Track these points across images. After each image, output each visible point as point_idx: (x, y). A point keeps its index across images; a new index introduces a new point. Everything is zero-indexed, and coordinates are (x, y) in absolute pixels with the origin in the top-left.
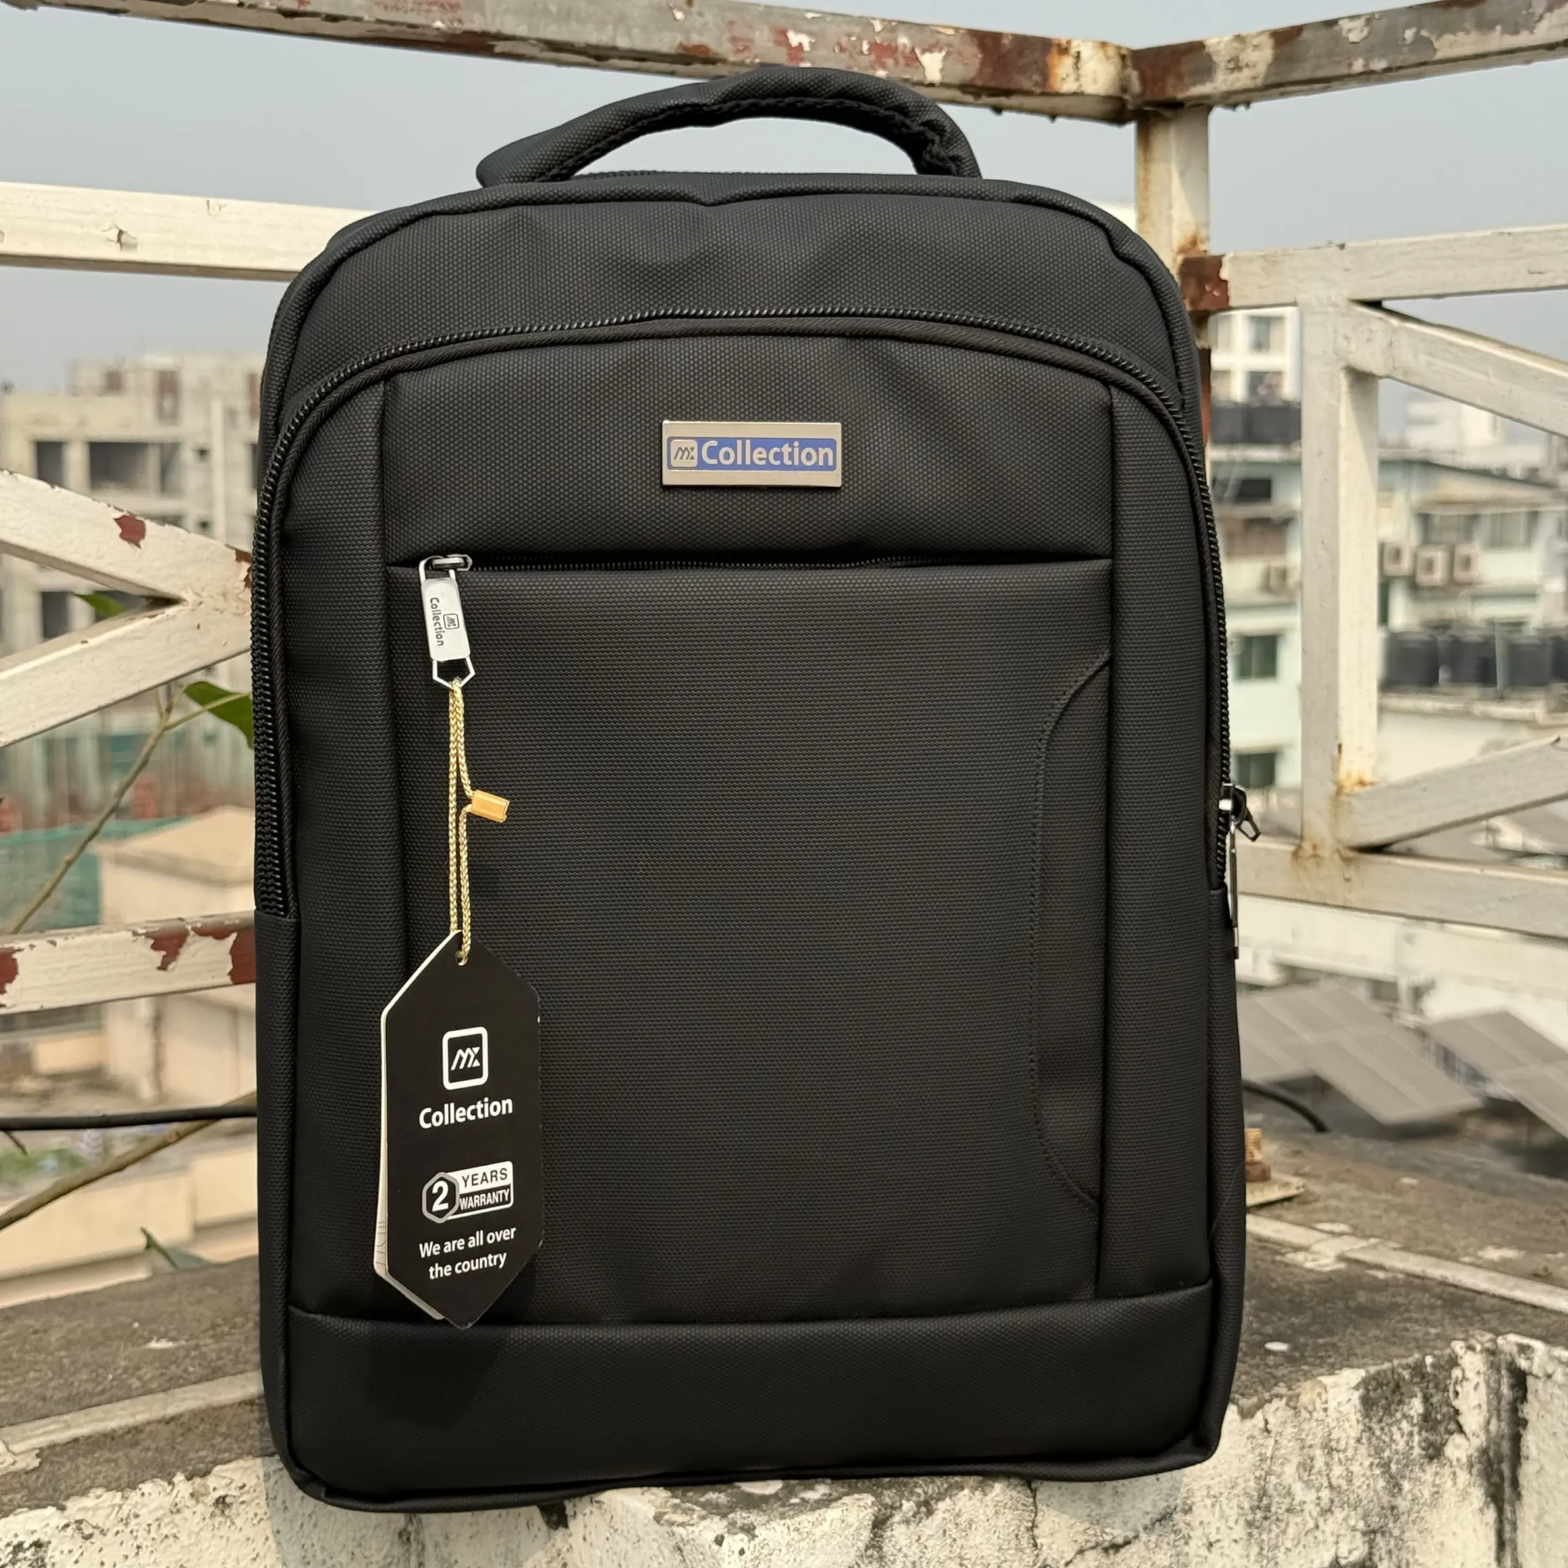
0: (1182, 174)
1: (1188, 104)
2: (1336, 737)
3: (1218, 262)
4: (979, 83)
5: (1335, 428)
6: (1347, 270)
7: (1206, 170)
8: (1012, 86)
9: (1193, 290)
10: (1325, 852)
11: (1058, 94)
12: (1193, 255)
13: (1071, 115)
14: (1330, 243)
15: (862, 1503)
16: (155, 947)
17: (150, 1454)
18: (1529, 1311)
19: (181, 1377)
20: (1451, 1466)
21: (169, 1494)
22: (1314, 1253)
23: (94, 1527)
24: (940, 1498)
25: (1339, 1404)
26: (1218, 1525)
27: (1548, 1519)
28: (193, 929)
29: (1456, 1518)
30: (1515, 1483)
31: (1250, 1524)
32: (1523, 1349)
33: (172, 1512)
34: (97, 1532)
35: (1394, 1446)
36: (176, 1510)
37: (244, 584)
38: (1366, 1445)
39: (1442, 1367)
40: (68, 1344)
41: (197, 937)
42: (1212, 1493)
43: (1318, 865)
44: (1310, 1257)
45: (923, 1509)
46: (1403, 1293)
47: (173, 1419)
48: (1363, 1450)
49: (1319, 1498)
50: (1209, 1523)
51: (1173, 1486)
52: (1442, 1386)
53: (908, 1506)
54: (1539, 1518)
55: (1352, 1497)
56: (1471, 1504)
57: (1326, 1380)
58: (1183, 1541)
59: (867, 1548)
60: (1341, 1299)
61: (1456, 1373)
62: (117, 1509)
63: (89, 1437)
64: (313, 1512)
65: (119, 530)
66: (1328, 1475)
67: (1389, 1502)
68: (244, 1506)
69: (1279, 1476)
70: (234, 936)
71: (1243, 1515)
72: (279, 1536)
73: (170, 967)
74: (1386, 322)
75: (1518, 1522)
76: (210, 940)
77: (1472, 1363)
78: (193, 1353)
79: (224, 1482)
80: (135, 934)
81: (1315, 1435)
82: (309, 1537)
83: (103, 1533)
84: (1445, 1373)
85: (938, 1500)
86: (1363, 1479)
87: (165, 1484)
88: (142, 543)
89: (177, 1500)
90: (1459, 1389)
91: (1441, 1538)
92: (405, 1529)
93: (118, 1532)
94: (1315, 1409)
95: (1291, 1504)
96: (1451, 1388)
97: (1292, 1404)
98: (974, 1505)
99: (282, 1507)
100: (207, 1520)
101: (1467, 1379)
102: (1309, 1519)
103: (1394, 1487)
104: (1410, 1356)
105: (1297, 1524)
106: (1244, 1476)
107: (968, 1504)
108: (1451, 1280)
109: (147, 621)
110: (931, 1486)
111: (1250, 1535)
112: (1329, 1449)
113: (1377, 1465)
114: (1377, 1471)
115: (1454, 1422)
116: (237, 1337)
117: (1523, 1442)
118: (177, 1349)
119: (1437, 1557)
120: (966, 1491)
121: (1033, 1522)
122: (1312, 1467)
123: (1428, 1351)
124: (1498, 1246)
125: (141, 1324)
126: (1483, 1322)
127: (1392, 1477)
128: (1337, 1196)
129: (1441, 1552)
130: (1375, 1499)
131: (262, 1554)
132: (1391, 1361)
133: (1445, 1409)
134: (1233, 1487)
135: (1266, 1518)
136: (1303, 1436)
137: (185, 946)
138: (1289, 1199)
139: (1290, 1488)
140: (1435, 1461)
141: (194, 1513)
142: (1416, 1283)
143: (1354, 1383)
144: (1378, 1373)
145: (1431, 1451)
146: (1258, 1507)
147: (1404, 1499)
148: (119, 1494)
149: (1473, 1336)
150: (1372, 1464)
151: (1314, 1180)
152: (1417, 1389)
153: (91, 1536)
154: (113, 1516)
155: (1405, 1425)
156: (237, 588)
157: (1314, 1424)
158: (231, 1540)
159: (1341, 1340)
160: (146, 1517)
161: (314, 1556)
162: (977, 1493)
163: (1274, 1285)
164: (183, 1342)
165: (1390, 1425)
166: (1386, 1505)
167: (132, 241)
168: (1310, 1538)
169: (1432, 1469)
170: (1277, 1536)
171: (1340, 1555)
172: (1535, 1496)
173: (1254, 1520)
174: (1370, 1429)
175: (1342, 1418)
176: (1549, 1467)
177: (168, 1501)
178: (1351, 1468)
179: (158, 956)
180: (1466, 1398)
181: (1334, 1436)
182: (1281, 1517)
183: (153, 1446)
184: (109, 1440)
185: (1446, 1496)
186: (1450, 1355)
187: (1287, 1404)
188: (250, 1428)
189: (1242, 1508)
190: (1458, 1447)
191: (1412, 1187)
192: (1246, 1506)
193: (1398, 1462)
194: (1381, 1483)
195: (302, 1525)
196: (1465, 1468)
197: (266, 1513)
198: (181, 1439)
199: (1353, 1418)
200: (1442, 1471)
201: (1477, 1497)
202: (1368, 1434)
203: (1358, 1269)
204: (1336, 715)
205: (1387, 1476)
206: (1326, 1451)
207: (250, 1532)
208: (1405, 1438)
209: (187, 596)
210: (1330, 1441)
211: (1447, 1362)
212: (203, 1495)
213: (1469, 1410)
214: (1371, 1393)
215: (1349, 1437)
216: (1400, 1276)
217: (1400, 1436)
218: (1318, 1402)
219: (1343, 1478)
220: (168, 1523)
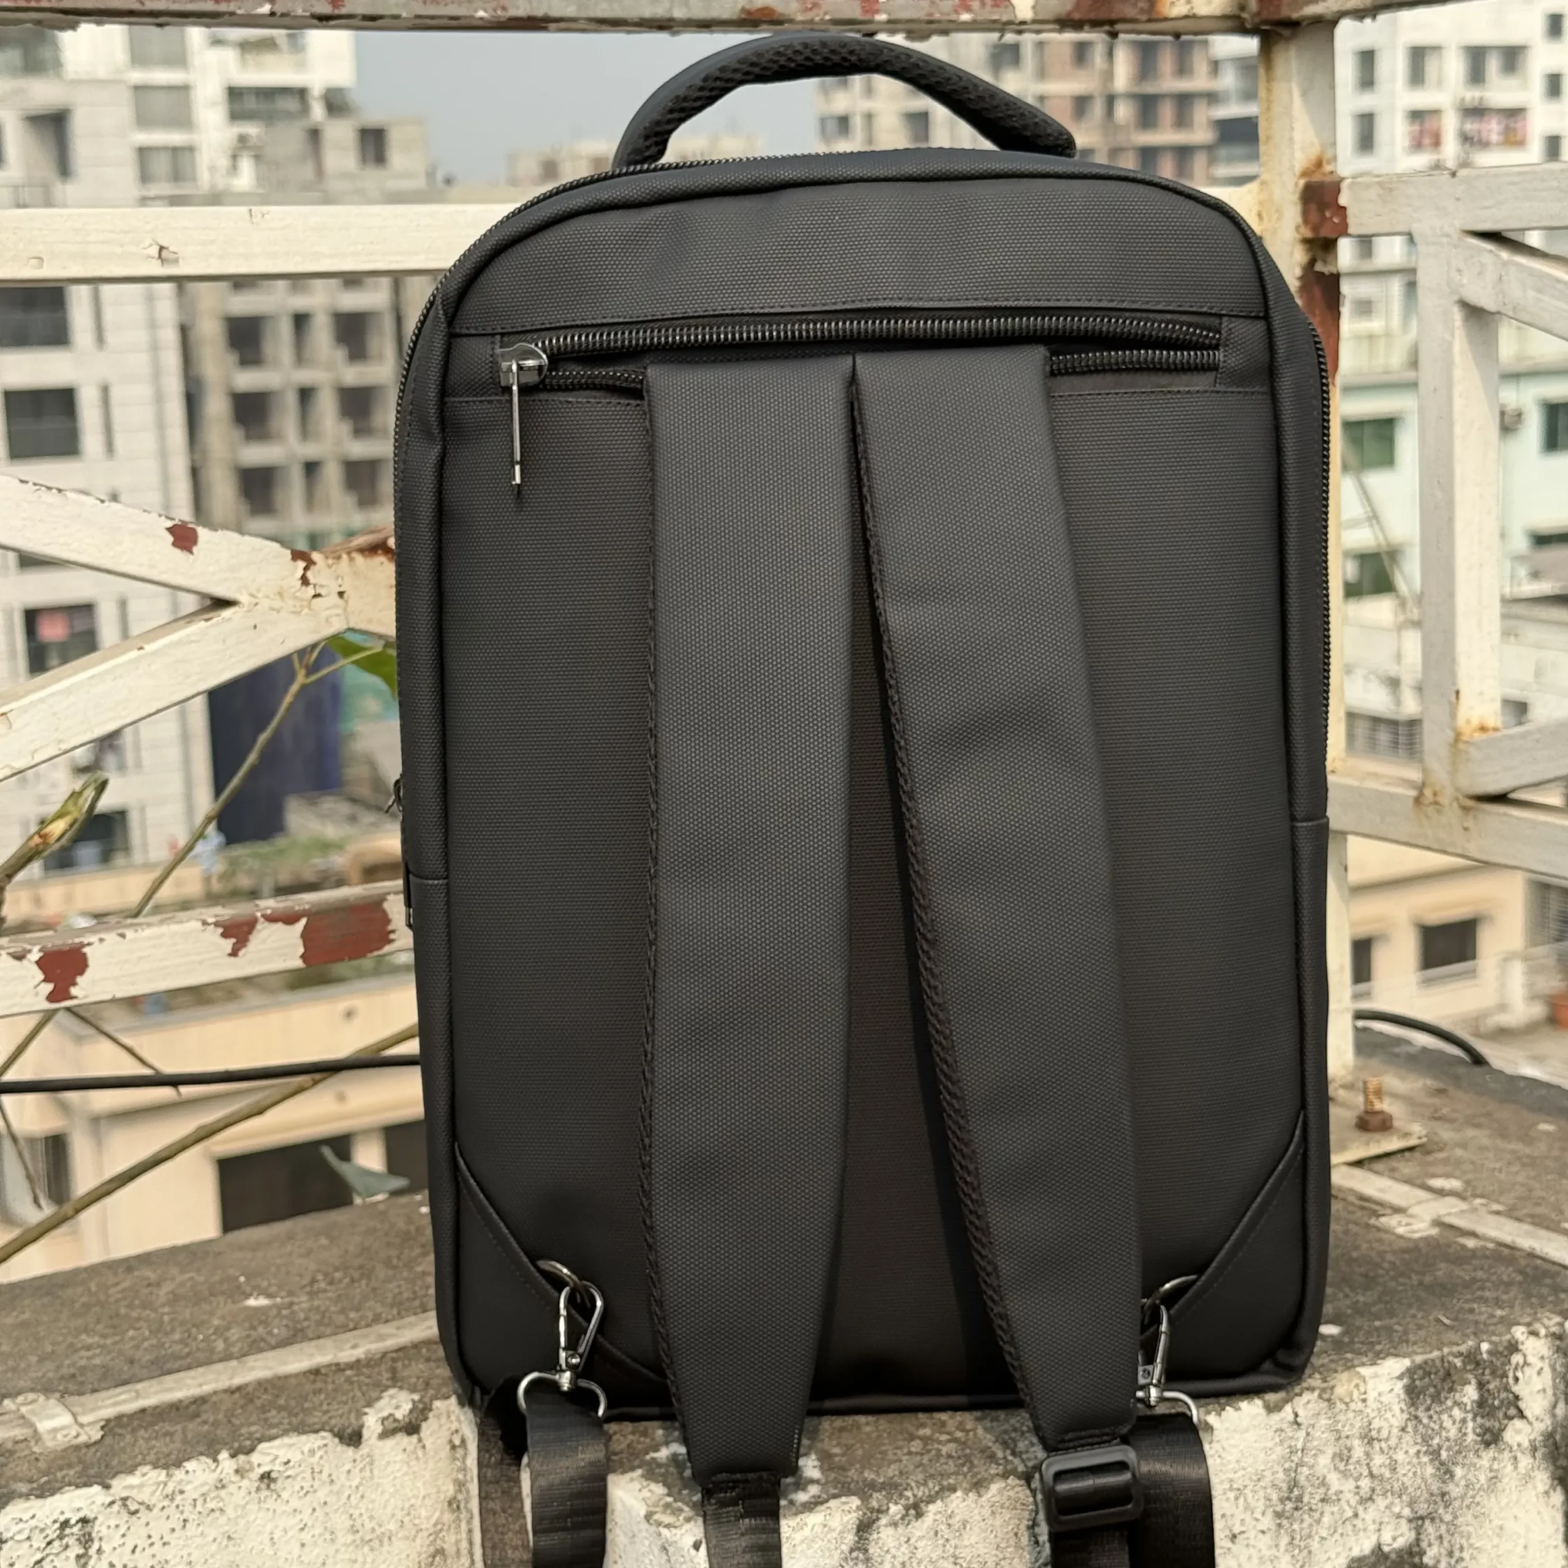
0: (1304, 94)
1: (1305, 23)
2: (1454, 684)
3: (1335, 188)
4: (1077, 16)
5: (1449, 366)
6: (1458, 199)
7: (1332, 87)
8: (1114, 16)
9: (1314, 216)
10: (1444, 800)
11: (1166, 19)
12: (1317, 178)
15: (847, 1508)
16: (225, 935)
17: (206, 1427)
19: (263, 1340)
20: (1511, 1451)
21: (214, 1471)
22: (1411, 1216)
23: (140, 1503)
24: (931, 1500)
25: (1380, 1394)
26: (1243, 1517)
28: (263, 916)
29: (1518, 1501)
31: (1278, 1515)
34: (142, 1508)
35: (1444, 1434)
36: (221, 1485)
37: (300, 582)
38: (1412, 1434)
39: (1501, 1353)
40: (175, 1299)
41: (266, 924)
42: (1235, 1486)
43: (1439, 812)
44: (1405, 1220)
45: (912, 1512)
46: (1486, 1267)
47: (239, 1389)
48: (1408, 1438)
49: (1358, 1487)
50: (1232, 1516)
52: (1500, 1372)
53: (895, 1509)
55: (1396, 1485)
56: (1535, 1488)
57: (1364, 1371)
59: (852, 1551)
60: (1417, 1273)
61: (1516, 1358)
62: (162, 1486)
63: (156, 1407)
64: (360, 1484)
65: (171, 539)
66: (1368, 1464)
67: (1438, 1489)
68: (289, 1480)
69: (1312, 1467)
70: (304, 921)
71: (1271, 1506)
72: (326, 1507)
73: (241, 953)
74: (1496, 255)
76: (280, 926)
77: (1534, 1348)
78: (285, 1312)
79: (269, 1458)
80: (205, 923)
81: (1351, 1425)
82: (356, 1507)
83: (149, 1508)
84: (1502, 1359)
85: (928, 1503)
86: (1408, 1467)
87: (210, 1461)
88: (195, 549)
89: (222, 1476)
90: (1519, 1374)
91: (1500, 1523)
92: (455, 1498)
93: (163, 1508)
94: (1352, 1401)
95: (1326, 1494)
96: (1511, 1374)
97: (1326, 1396)
98: (968, 1506)
99: (328, 1480)
100: (253, 1494)
101: (1529, 1365)
102: (1347, 1508)
103: (1445, 1473)
104: (1465, 1342)
105: (1333, 1513)
106: (1272, 1467)
107: (962, 1505)
108: (1538, 1252)
109: (203, 624)
110: (922, 1488)
111: (1279, 1525)
112: (1369, 1439)
113: (1426, 1453)
114: (1425, 1459)
115: (1514, 1408)
116: (330, 1294)
118: (269, 1308)
119: (1496, 1541)
120: (959, 1493)
121: (1034, 1520)
122: (1349, 1457)
123: (1485, 1337)
125: (247, 1278)
126: (1557, 1302)
127: (1442, 1464)
128: (1464, 1145)
129: (1498, 1535)
130: (1423, 1486)
131: (309, 1524)
133: (1503, 1395)
134: (1259, 1480)
135: (1296, 1509)
136: (1340, 1427)
137: (255, 932)
138: (1411, 1149)
139: (1324, 1478)
140: (1493, 1446)
141: (240, 1488)
142: (1505, 1254)
143: (1398, 1373)
144: (1426, 1362)
145: (1488, 1437)
146: (1289, 1499)
147: (1457, 1485)
148: (164, 1472)
149: (1538, 1320)
150: (1419, 1452)
151: (1447, 1126)
152: (1470, 1376)
153: (136, 1512)
154: (158, 1493)
155: (1457, 1413)
156: (293, 587)
157: (1351, 1415)
158: (278, 1511)
159: (1398, 1324)
160: (191, 1492)
161: (363, 1525)
162: (971, 1494)
163: (1355, 1255)
164: (278, 1300)
165: (1439, 1413)
166: (1436, 1491)
167: (174, 256)
168: (1348, 1525)
169: (1492, 1452)
170: (1311, 1525)
171: (1382, 1542)
173: (1283, 1511)
174: (1416, 1417)
175: (1383, 1409)
177: (212, 1478)
178: (1395, 1457)
179: (228, 944)
180: (1527, 1383)
181: (1376, 1424)
182: (1314, 1507)
183: (211, 1419)
184: (174, 1410)
185: (1505, 1480)
186: (1509, 1342)
187: (1320, 1397)
188: (306, 1400)
189: (1269, 1500)
190: (1518, 1432)
191: (1548, 1134)
192: (1275, 1497)
193: (1449, 1449)
194: (1430, 1470)
195: (349, 1496)
196: (1527, 1452)
197: (312, 1486)
198: (240, 1411)
199: (1396, 1409)
200: (1500, 1457)
201: (1542, 1480)
202: (1414, 1422)
203: (1450, 1235)
204: (1453, 661)
205: (1437, 1463)
206: (1366, 1441)
207: (295, 1503)
208: (1458, 1425)
209: (243, 598)
210: (1370, 1431)
211: (1506, 1348)
212: (248, 1471)
213: (1531, 1393)
214: (1418, 1383)
215: (1391, 1426)
216: (1491, 1246)
217: (1451, 1422)
218: (1356, 1394)
219: (1385, 1466)
220: (214, 1498)
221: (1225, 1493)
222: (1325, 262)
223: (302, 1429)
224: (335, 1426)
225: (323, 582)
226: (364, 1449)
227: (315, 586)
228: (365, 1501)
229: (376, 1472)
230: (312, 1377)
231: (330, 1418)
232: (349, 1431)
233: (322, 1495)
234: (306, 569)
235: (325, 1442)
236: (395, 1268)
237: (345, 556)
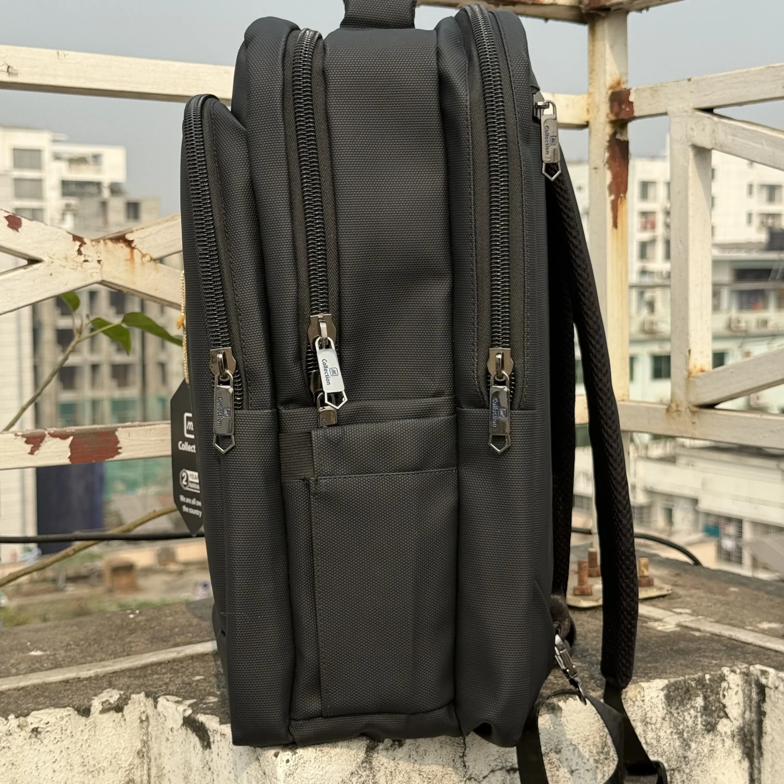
0: (612, 47)
1: (613, 8)
2: (688, 346)
3: (627, 92)
5: (686, 179)
6: (692, 92)
7: (626, 45)
9: (616, 108)
10: (682, 409)
12: (618, 89)
13: (557, 19)
14: (683, 80)
16: (27, 442)
17: (2, 705)
18: (773, 653)
19: (38, 668)
20: (721, 736)
21: (6, 725)
22: (665, 622)
25: (651, 698)
26: (577, 760)
27: (777, 767)
28: (49, 434)
29: (725, 764)
30: (760, 748)
31: (596, 761)
32: (764, 673)
33: (7, 734)
35: (685, 723)
36: (9, 733)
37: (77, 253)
38: (669, 722)
39: (716, 681)
41: (50, 438)
42: (573, 743)
43: (679, 415)
44: (661, 624)
45: (397, 743)
46: (706, 643)
47: (23, 688)
48: (666, 724)
50: (571, 760)
51: (549, 738)
52: (715, 691)
54: (772, 766)
55: (659, 750)
56: (734, 758)
57: (644, 684)
58: (555, 769)
59: (363, 763)
60: (670, 645)
61: (724, 684)
64: (88, 738)
65: (7, 223)
66: (645, 737)
67: (683, 754)
68: (48, 733)
70: (71, 438)
71: (592, 756)
72: (68, 750)
73: (36, 453)
74: (711, 119)
75: (762, 769)
76: (58, 439)
77: (734, 680)
78: (51, 657)
79: (37, 720)
80: (16, 435)
82: (85, 752)
84: (717, 684)
85: (406, 738)
86: (667, 740)
87: (4, 720)
88: (20, 230)
89: (10, 728)
90: (726, 693)
91: (715, 776)
92: (141, 750)
94: (637, 700)
96: (721, 693)
99: (70, 735)
100: (27, 740)
101: (731, 689)
103: (686, 745)
104: (696, 674)
106: (593, 734)
108: (734, 637)
109: (23, 271)
111: (597, 767)
113: (676, 733)
114: (675, 737)
115: (723, 711)
116: (77, 650)
117: (764, 724)
118: (43, 656)
121: (464, 753)
123: (707, 672)
124: (770, 622)
125: (31, 643)
126: (745, 658)
127: (684, 740)
128: (691, 596)
130: (674, 751)
131: (58, 760)
132: (683, 676)
133: (717, 704)
134: (586, 741)
135: (606, 759)
137: (44, 442)
138: (663, 596)
140: (711, 732)
141: (20, 736)
142: (716, 638)
143: (661, 687)
144: (676, 682)
145: (708, 727)
146: (602, 753)
147: (692, 753)
149: (735, 665)
150: (672, 732)
152: (699, 692)
155: (692, 712)
156: (73, 255)
157: (636, 708)
158: (41, 751)
159: (661, 665)
161: (89, 762)
164: (48, 652)
165: (683, 711)
166: (681, 755)
167: (16, 72)
169: (711, 737)
172: (770, 754)
173: (599, 759)
174: (671, 713)
175: (653, 706)
176: (777, 738)
177: (4, 729)
178: (659, 734)
179: (29, 447)
180: (730, 699)
181: (649, 715)
183: (6, 701)
185: (718, 752)
186: (720, 675)
188: (60, 693)
189: (592, 753)
190: (725, 725)
191: (735, 592)
192: (595, 751)
193: (688, 732)
194: (678, 743)
195: (82, 745)
196: (730, 737)
197: (61, 738)
198: (22, 698)
199: (660, 706)
200: (715, 739)
201: (737, 754)
202: (670, 716)
203: (686, 631)
204: (687, 334)
205: (681, 739)
206: (644, 723)
207: (52, 747)
208: (693, 719)
209: (45, 258)
210: (646, 718)
211: (719, 678)
212: (25, 726)
213: (732, 705)
214: (672, 693)
215: (657, 716)
216: (708, 635)
217: (689, 717)
218: (639, 696)
219: (654, 739)
220: (5, 741)
221: (568, 747)
222: (621, 134)
223: (56, 706)
224: (75, 705)
225: (90, 254)
226: (91, 718)
227: (85, 255)
228: (90, 749)
229: (97, 733)
230: (64, 684)
231: (73, 701)
232: (83, 708)
233: (66, 743)
234: (80, 246)
235: (69, 713)
236: (114, 640)
237: (102, 241)
